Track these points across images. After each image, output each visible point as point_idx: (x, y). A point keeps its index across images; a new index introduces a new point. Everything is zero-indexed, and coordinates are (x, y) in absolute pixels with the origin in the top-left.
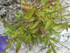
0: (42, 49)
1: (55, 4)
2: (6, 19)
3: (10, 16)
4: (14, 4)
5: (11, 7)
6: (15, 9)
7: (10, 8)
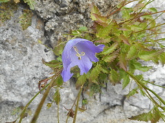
0: (105, 110)
1: (145, 19)
2: (52, 38)
3: (60, 34)
4: (72, 14)
5: (66, 18)
6: (72, 22)
7: (64, 21)
